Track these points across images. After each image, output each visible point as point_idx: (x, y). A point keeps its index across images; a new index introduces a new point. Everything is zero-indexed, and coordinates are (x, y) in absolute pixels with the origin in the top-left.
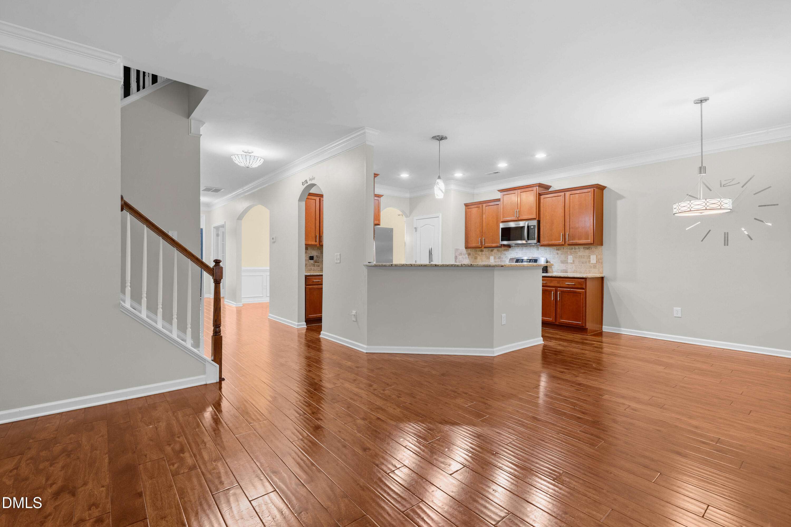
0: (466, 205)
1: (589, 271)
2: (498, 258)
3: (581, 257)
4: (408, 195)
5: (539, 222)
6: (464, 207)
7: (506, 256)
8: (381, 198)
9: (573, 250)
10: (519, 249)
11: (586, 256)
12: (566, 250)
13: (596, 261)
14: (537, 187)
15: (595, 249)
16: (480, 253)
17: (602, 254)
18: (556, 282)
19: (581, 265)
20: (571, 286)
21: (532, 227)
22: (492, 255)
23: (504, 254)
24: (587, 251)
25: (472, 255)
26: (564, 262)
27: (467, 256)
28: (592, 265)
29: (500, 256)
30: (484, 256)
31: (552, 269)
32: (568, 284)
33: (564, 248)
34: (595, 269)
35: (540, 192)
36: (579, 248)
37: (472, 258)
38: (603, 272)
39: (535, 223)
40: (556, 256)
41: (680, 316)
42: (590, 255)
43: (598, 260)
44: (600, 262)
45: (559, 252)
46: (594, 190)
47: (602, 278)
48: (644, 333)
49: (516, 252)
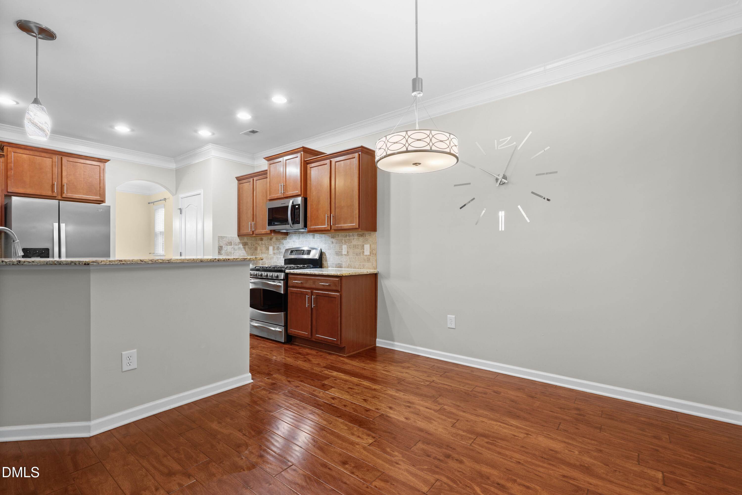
0: (239, 179)
1: (363, 265)
2: (277, 248)
3: (355, 246)
4: (173, 166)
5: (305, 200)
6: (237, 181)
7: (283, 246)
8: (106, 163)
9: (348, 238)
10: (296, 237)
11: (360, 245)
12: (341, 238)
13: (370, 252)
14: (302, 153)
15: (369, 235)
16: (260, 242)
17: (376, 243)
18: (312, 281)
19: (355, 258)
20: (326, 288)
21: (297, 206)
22: (271, 245)
23: (282, 243)
24: (361, 239)
25: (250, 244)
26: (339, 253)
27: (241, 246)
28: (366, 258)
29: (278, 246)
30: (264, 246)
31: (327, 263)
32: (323, 285)
33: (338, 235)
34: (369, 262)
35: (305, 160)
36: (353, 235)
37: (250, 248)
38: (376, 266)
39: (299, 200)
40: (332, 246)
41: (454, 327)
42: (364, 244)
43: (372, 251)
44: (373, 254)
45: (334, 240)
46: (359, 155)
47: (375, 276)
48: (416, 349)
49: (293, 241)
